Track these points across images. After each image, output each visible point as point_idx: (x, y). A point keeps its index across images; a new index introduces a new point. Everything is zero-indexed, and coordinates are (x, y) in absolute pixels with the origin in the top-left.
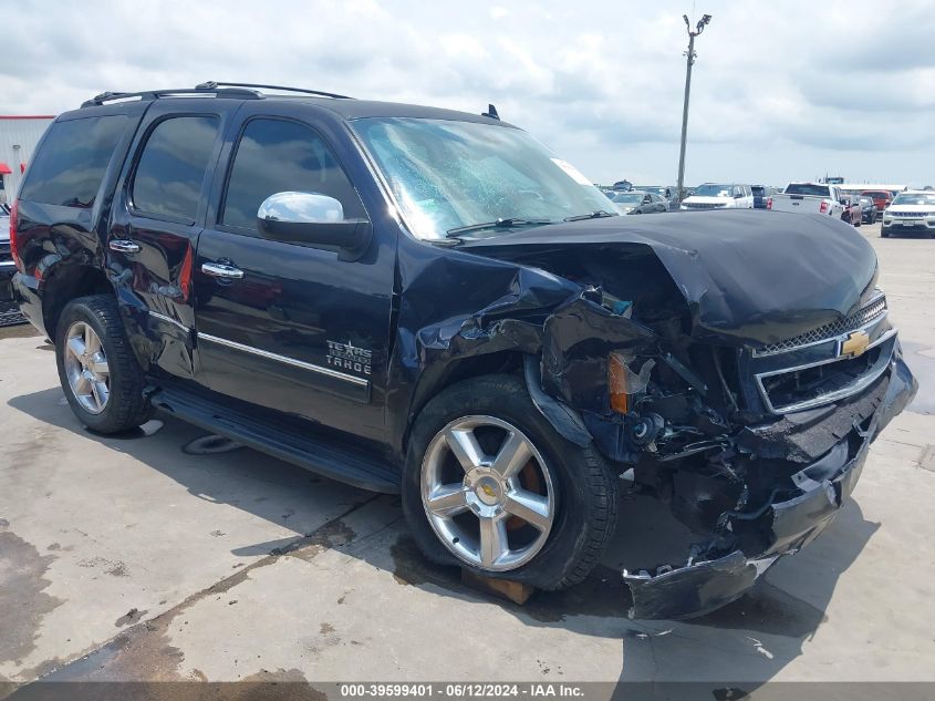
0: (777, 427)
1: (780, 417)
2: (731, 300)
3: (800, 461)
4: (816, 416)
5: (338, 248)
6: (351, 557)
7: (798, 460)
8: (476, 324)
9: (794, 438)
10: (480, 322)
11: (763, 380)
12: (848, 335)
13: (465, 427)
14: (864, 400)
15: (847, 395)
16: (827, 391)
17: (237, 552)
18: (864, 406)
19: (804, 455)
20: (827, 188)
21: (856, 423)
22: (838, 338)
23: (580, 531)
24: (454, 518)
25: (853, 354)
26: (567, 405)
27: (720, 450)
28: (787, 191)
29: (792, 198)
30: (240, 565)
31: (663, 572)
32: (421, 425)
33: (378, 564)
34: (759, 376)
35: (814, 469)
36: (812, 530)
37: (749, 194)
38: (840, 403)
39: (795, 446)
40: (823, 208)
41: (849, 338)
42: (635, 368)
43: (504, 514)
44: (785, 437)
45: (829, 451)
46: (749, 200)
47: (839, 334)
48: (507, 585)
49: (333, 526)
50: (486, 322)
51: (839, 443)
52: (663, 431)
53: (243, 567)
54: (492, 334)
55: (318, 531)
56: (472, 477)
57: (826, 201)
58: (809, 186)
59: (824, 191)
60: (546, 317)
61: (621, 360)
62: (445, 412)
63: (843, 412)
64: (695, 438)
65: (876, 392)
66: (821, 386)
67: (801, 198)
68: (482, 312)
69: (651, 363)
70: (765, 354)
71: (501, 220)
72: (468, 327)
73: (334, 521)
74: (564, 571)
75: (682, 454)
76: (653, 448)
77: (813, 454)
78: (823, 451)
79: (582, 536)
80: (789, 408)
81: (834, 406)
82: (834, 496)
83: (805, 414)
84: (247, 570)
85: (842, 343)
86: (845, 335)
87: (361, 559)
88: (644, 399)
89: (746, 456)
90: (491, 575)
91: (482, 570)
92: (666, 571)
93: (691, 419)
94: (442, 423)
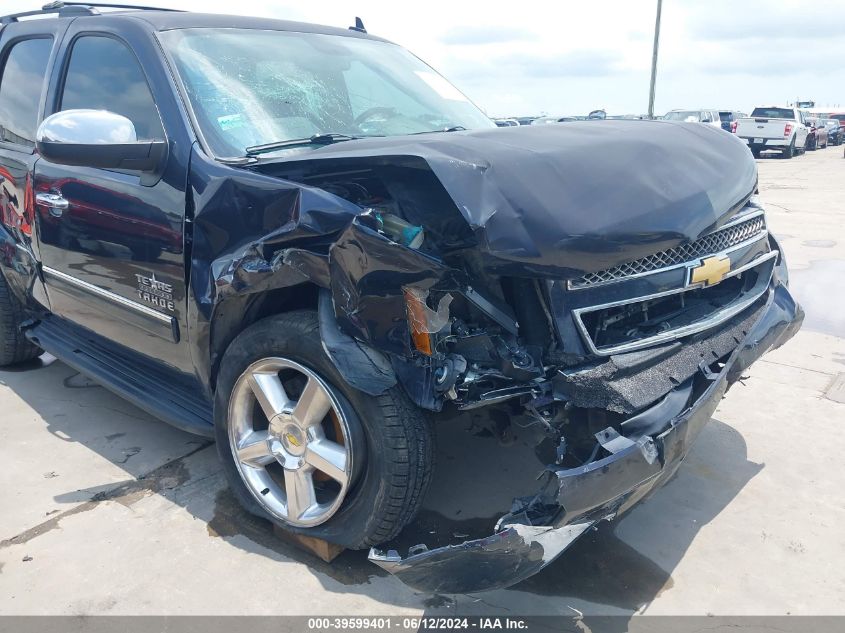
0: (599, 371)
1: (607, 359)
2: (528, 222)
3: (621, 412)
4: (651, 357)
5: (139, 172)
6: (172, 504)
7: (620, 410)
8: (258, 255)
9: (615, 385)
10: (261, 252)
11: (583, 316)
12: (701, 261)
13: (268, 370)
14: (725, 336)
15: (696, 331)
16: (673, 327)
17: (59, 499)
18: (721, 343)
19: (626, 403)
20: (792, 111)
21: (703, 364)
22: (687, 264)
23: (378, 487)
24: (266, 467)
25: (706, 282)
26: (368, 345)
27: (530, 397)
28: (754, 114)
29: (757, 121)
30: (55, 511)
31: (416, 552)
32: (225, 367)
33: (195, 512)
34: (577, 312)
35: (635, 422)
36: (632, 493)
37: (716, 120)
38: (686, 340)
39: (617, 394)
40: (787, 130)
41: (703, 264)
42: (432, 303)
43: (306, 467)
44: (605, 383)
45: (663, 397)
46: (717, 124)
47: (690, 259)
48: (315, 542)
49: (173, 467)
50: (269, 253)
51: (677, 388)
52: (463, 376)
53: (56, 515)
54: (275, 265)
55: (154, 472)
56: (275, 426)
57: (790, 123)
58: (774, 109)
59: (788, 114)
60: (329, 245)
61: (417, 296)
62: (245, 354)
63: (690, 351)
64: (502, 383)
65: (743, 325)
66: (668, 321)
67: (766, 121)
68: (261, 241)
69: (448, 299)
70: (584, 286)
71: (318, 135)
72: (249, 258)
73: (174, 461)
74: (366, 530)
75: (480, 404)
76: (453, 395)
77: (638, 404)
78: (652, 399)
79: (381, 492)
80: (619, 349)
81: (679, 343)
82: (654, 454)
83: (637, 355)
84: (60, 517)
85: (692, 270)
86: (697, 261)
87: (182, 506)
88: (447, 338)
89: (561, 404)
90: (296, 531)
91: (289, 526)
92: (421, 551)
93: (496, 362)
94: (243, 366)
